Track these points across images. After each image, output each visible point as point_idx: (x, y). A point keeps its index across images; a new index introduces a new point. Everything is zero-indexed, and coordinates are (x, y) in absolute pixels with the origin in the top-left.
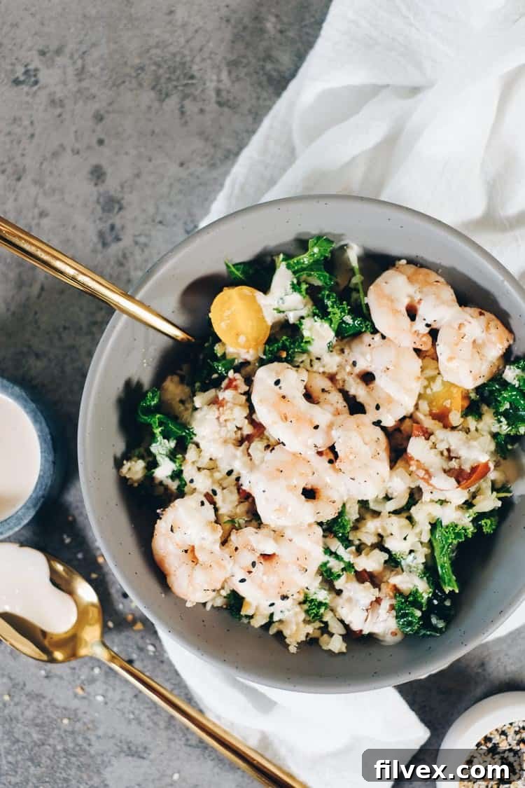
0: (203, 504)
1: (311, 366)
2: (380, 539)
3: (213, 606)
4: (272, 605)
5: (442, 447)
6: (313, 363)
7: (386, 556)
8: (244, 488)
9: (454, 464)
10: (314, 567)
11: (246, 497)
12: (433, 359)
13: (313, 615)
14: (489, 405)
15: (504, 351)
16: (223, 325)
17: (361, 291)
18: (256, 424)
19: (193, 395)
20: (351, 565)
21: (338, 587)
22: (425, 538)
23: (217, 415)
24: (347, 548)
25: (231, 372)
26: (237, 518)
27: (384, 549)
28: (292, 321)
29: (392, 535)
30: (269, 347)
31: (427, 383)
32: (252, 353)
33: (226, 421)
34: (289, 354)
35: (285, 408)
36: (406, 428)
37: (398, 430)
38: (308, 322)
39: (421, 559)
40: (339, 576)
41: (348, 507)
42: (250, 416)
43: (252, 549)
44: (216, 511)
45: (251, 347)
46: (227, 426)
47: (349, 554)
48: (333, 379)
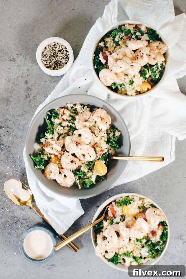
0: (102, 129)
1: (84, 162)
2: (64, 128)
3: (96, 108)
4: (84, 111)
5: (54, 150)
7: (62, 125)
8: (94, 134)
9: (51, 146)
10: (77, 120)
11: (93, 132)
12: (59, 168)
13: (75, 110)
14: (46, 160)
15: (45, 172)
16: (104, 167)
17: (76, 179)
18: (94, 148)
19: (108, 151)
20: (69, 122)
21: (71, 117)
22: (55, 130)
23: (102, 148)
24: (71, 125)
25: (101, 157)
26: (94, 128)
27: (63, 126)
28: (90, 171)
29: (62, 130)
30: (94, 164)
31: (60, 162)
32: (97, 162)
33: (100, 147)
34: (90, 163)
35: (88, 152)
36: (62, 152)
37: (64, 152)
38: (87, 171)
39: (55, 126)
40: (71, 119)
41: (72, 134)
42: (95, 149)
43: (90, 122)
44: (99, 128)
45: (98, 163)
46: (100, 146)
47: (70, 124)
48: (80, 160)
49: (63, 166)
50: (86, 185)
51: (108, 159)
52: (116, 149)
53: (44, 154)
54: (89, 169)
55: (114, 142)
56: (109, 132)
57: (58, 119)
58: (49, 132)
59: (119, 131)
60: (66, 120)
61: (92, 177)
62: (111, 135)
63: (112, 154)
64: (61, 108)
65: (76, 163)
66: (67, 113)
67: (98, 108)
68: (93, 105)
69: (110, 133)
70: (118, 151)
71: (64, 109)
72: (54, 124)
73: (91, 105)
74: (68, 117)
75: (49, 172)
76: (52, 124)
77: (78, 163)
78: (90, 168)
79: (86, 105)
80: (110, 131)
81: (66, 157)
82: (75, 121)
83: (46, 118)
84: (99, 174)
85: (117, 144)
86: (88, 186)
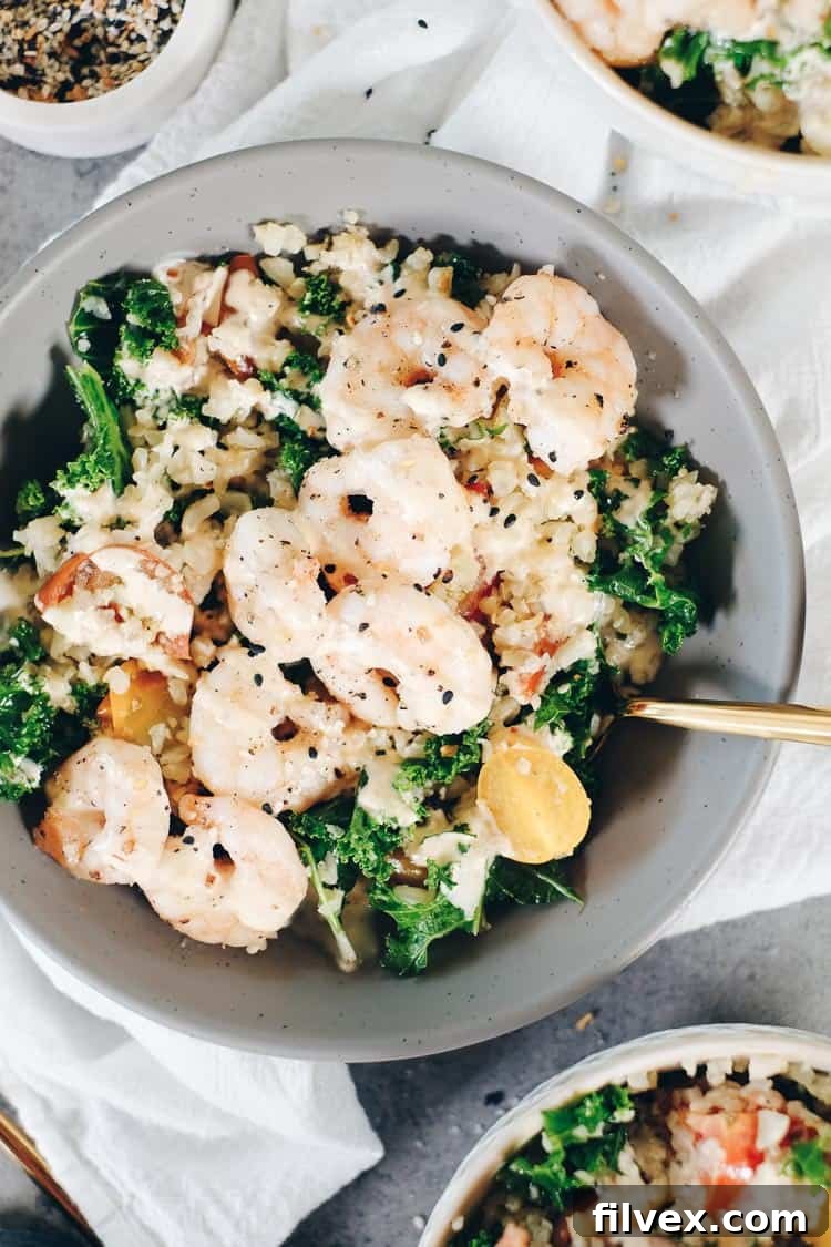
0: (552, 457)
1: (391, 738)
2: (222, 441)
3: (509, 272)
4: (399, 294)
5: (131, 625)
6: (390, 743)
7: (206, 410)
8: (480, 497)
9: (106, 596)
10: (335, 371)
11: (473, 482)
12: (173, 782)
13: (323, 286)
14: (61, 711)
15: (47, 815)
16: (563, 788)
17: (320, 889)
18: (478, 616)
19: (600, 655)
20: (268, 386)
21: (285, 342)
22: (140, 455)
23: (550, 625)
24: (281, 416)
25: (536, 704)
26: (486, 440)
27: (213, 423)
28: (439, 813)
29: (202, 452)
30: (475, 759)
31: (180, 736)
32: (504, 746)
33: (532, 615)
34: (437, 752)
35: (426, 653)
36: (205, 649)
37: (219, 643)
38: (408, 818)
39: (143, 416)
40: (288, 363)
41: (289, 491)
42: (490, 629)
43: (449, 388)
44: (527, 448)
45: (507, 756)
46: (529, 605)
47: (277, 406)
48: (353, 720)
49: (209, 768)
50: (403, 937)
51: (595, 719)
52: (673, 637)
53: (46, 659)
54: (431, 802)
55: (655, 578)
56: (615, 482)
57: (178, 354)
58: (85, 472)
59: (706, 477)
60: (244, 368)
61: (456, 873)
62: (633, 513)
63: (637, 678)
64: (202, 259)
65: (323, 745)
66: (257, 305)
67: (530, 269)
68: (482, 240)
69: (625, 488)
70: (692, 646)
71: (231, 271)
72: (139, 402)
73: (463, 239)
74: (265, 343)
75: (85, 816)
76: (121, 397)
77: (338, 749)
78: (436, 788)
79: (422, 243)
80: (626, 473)
81: (237, 696)
82: (320, 377)
83: (75, 346)
84: (515, 846)
85: (680, 593)
86: (418, 953)
